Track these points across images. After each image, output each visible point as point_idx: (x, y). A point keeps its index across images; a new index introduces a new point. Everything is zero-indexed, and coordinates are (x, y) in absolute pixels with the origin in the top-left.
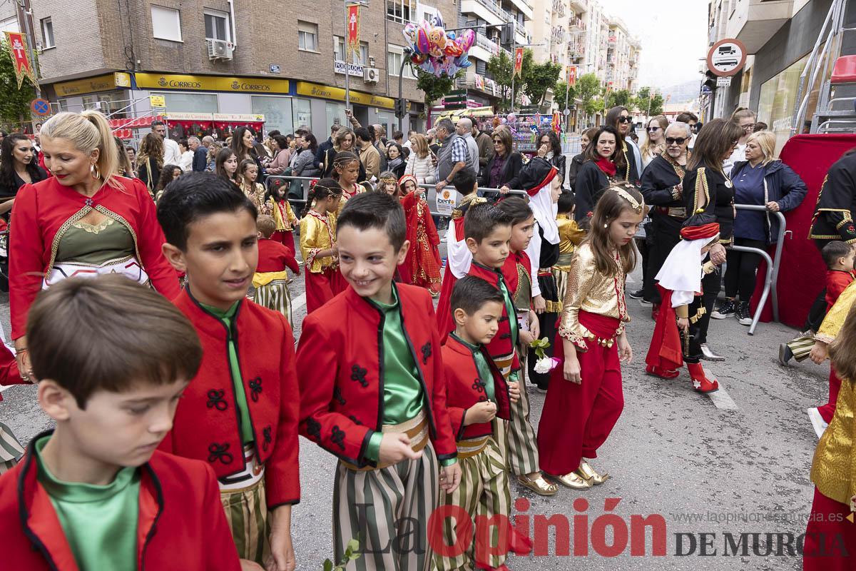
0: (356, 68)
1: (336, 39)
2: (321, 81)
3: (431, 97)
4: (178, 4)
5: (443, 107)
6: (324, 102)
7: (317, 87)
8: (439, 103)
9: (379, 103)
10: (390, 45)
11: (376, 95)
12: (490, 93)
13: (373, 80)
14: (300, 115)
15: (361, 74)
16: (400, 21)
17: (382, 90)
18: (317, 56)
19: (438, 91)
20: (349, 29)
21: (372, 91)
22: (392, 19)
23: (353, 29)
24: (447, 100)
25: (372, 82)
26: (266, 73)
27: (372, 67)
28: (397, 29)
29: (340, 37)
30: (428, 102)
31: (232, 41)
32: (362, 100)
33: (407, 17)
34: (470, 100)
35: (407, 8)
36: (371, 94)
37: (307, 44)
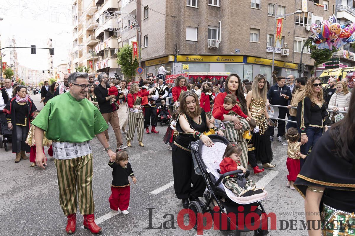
0: (277, 49)
1: (268, 36)
2: (259, 56)
3: (318, 62)
4: (197, 25)
5: (324, 67)
6: (259, 66)
7: (257, 59)
8: (321, 66)
9: (288, 66)
10: (295, 37)
11: (287, 62)
12: (352, 60)
13: (286, 55)
14: (247, 72)
15: (280, 52)
16: (302, 25)
17: (290, 59)
18: (258, 44)
19: (323, 59)
20: (276, 30)
21: (285, 60)
22: (298, 24)
23: (279, 30)
24: (327, 64)
25: (285, 55)
26: (233, 53)
27: (285, 48)
28: (300, 29)
29: (270, 35)
30: (316, 65)
31: (219, 39)
32: (279, 64)
33: (306, 22)
34: (340, 64)
35: (306, 19)
36: (283, 61)
37: (253, 39)
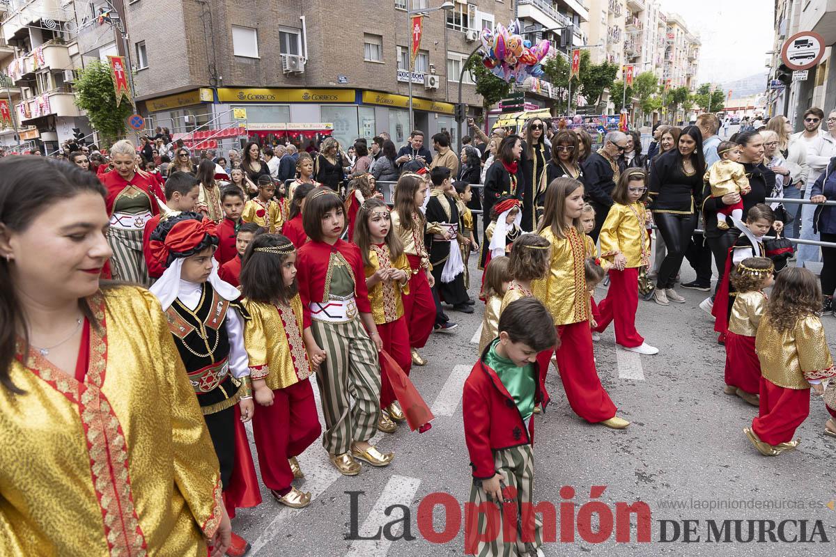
0: (417, 76)
1: (399, 50)
2: (385, 90)
3: (489, 102)
4: (256, 23)
5: (501, 110)
6: (388, 109)
7: (381, 96)
8: (496, 108)
9: (438, 108)
10: (449, 53)
11: (436, 101)
12: (546, 95)
13: (434, 87)
14: (365, 122)
15: (422, 82)
16: (459, 29)
17: (441, 96)
18: (382, 66)
19: (497, 95)
20: (412, 40)
21: (432, 98)
22: (451, 27)
23: (417, 39)
24: (504, 103)
25: (432, 88)
26: (335, 84)
27: (432, 74)
28: (456, 37)
29: (403, 47)
30: (486, 106)
31: (304, 55)
32: (423, 106)
33: (465, 24)
34: (525, 103)
35: (465, 16)
36: (431, 100)
37: (371, 55)
